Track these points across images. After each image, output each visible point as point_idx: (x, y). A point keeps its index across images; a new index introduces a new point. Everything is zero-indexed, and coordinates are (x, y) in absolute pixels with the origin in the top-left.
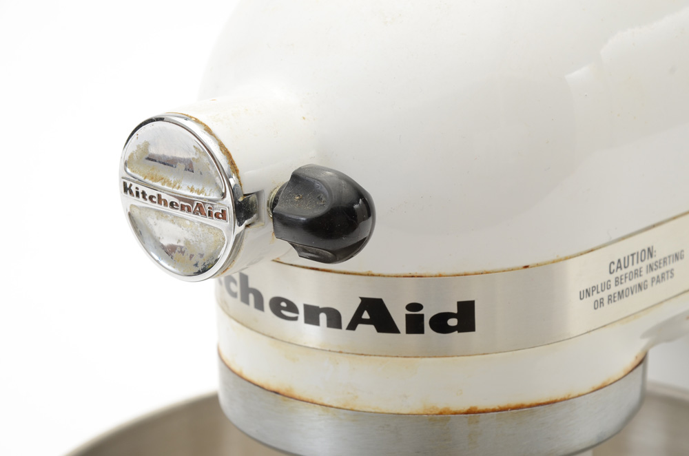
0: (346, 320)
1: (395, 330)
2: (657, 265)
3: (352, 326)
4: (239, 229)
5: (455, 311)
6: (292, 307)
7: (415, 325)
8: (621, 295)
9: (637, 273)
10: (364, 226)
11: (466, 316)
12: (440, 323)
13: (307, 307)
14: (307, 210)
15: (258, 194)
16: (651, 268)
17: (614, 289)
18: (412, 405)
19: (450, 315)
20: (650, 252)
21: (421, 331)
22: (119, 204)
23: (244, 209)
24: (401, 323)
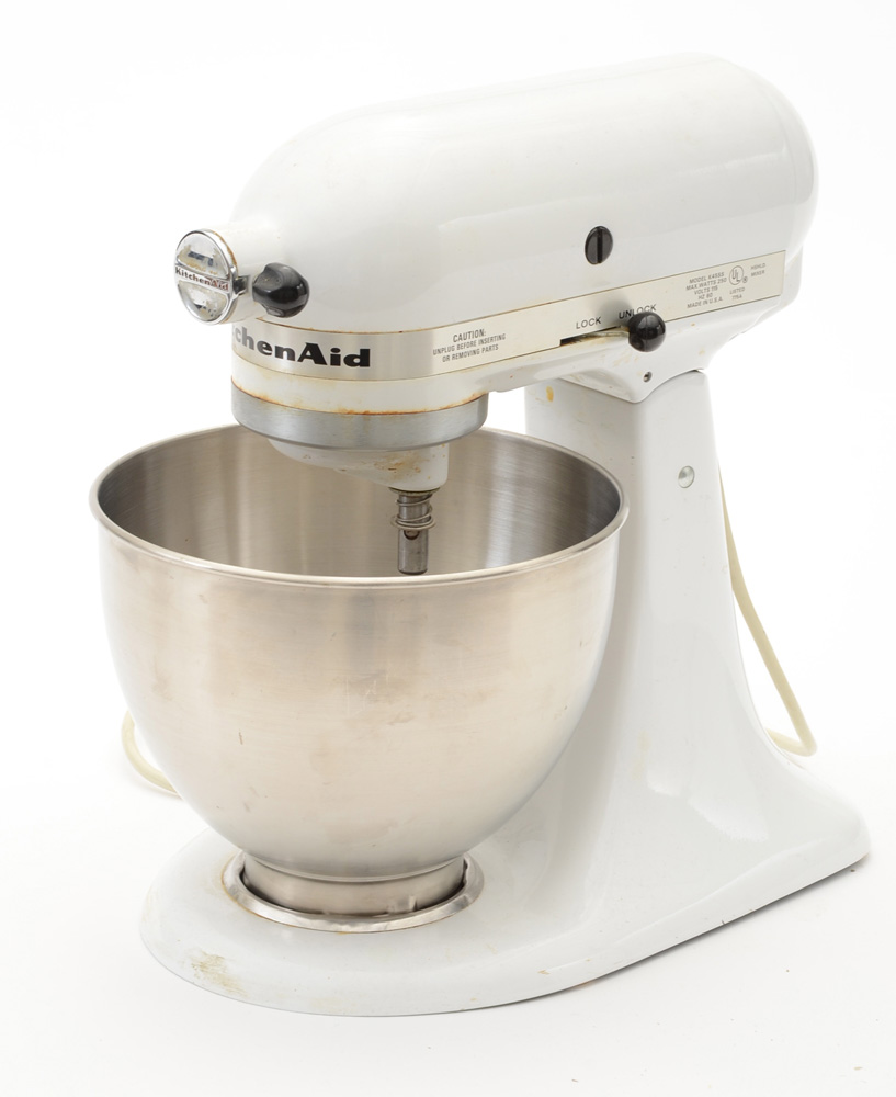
0: (297, 356)
1: (324, 363)
2: (487, 341)
3: (301, 360)
4: (235, 296)
5: (358, 354)
6: (269, 347)
7: (335, 361)
8: (461, 355)
9: (472, 344)
10: (303, 298)
11: (364, 358)
12: (349, 361)
13: (277, 348)
14: (270, 287)
15: (247, 277)
16: (482, 342)
17: (456, 352)
18: (332, 407)
19: (356, 356)
20: (482, 333)
21: (339, 365)
22: (172, 280)
23: (239, 285)
24: (328, 359)
